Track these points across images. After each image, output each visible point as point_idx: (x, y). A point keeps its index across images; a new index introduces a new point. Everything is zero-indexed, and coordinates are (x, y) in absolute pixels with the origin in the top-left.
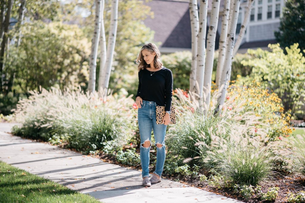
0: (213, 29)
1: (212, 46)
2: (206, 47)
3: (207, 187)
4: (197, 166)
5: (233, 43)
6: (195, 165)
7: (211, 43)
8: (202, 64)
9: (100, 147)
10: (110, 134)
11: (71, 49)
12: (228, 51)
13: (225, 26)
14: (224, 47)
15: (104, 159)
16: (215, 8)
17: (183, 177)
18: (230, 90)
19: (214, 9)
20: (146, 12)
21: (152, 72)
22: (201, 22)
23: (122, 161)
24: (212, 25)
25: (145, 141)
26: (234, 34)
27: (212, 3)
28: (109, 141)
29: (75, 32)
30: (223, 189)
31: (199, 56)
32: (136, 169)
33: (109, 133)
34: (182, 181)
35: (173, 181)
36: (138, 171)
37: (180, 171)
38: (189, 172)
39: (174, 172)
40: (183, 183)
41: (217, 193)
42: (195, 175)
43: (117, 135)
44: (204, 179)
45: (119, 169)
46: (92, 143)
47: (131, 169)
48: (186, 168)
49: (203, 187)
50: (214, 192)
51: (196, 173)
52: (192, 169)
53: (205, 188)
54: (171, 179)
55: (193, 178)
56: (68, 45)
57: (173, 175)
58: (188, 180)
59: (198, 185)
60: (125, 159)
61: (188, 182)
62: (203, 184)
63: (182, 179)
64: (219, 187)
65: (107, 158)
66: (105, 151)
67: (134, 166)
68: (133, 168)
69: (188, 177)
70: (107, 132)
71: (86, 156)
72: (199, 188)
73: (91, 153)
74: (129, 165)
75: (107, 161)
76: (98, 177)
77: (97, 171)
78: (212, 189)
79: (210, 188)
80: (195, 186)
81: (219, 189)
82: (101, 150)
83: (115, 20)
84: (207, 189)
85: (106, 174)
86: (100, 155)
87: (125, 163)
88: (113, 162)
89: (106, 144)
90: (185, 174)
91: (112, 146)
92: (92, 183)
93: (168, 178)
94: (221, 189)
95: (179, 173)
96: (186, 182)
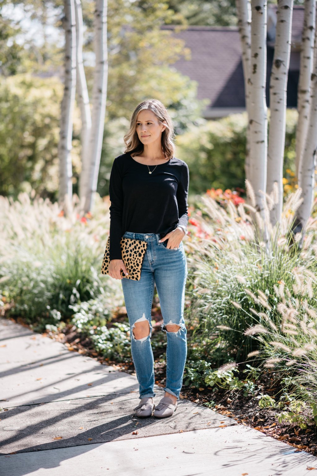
0: (282, 66)
1: (281, 101)
2: (268, 105)
3: (274, 425)
4: (253, 368)
6: (248, 366)
7: (279, 94)
8: (260, 140)
9: (68, 316)
10: (88, 288)
11: (47, 121)
13: (306, 60)
14: (307, 101)
15: (72, 344)
16: (282, 21)
17: (224, 396)
19: (282, 24)
20: (178, 50)
21: (152, 167)
23: (103, 350)
24: (280, 58)
25: (136, 322)
27: (277, 13)
28: (85, 302)
29: (54, 91)
30: (312, 429)
31: (254, 123)
32: (130, 371)
33: (84, 286)
34: (221, 405)
35: (201, 407)
36: (132, 376)
37: (217, 382)
38: (236, 382)
39: (204, 384)
40: (223, 411)
41: (299, 444)
42: (249, 391)
43: (102, 289)
44: (267, 404)
45: (93, 373)
46: (52, 308)
47: (118, 372)
48: (228, 376)
49: (266, 423)
50: (291, 442)
51: (252, 385)
52: (244, 376)
53: (270, 428)
54: (197, 399)
55: (244, 397)
56: (42, 114)
57: (201, 389)
58: (233, 403)
59: (255, 419)
60: (109, 346)
61: (233, 409)
62: (267, 415)
63: (220, 400)
64: (303, 426)
65: (77, 340)
66: (76, 324)
67: (127, 361)
68: (124, 368)
69: (234, 394)
70: (82, 283)
71: (39, 336)
72: (257, 429)
73: (48, 330)
74: (117, 359)
75: (77, 350)
76: (39, 403)
77: (44, 383)
78: (286, 433)
79: (281, 428)
80: (248, 423)
81: (303, 430)
82: (69, 323)
83: (102, 63)
84: (274, 430)
85: (60, 392)
86: (67, 333)
87: (108, 354)
88: (87, 353)
89: (78, 309)
90: (227, 388)
91: (90, 312)
92: (17, 423)
93: (191, 396)
94: (306, 432)
95: (215, 386)
96: (229, 409)
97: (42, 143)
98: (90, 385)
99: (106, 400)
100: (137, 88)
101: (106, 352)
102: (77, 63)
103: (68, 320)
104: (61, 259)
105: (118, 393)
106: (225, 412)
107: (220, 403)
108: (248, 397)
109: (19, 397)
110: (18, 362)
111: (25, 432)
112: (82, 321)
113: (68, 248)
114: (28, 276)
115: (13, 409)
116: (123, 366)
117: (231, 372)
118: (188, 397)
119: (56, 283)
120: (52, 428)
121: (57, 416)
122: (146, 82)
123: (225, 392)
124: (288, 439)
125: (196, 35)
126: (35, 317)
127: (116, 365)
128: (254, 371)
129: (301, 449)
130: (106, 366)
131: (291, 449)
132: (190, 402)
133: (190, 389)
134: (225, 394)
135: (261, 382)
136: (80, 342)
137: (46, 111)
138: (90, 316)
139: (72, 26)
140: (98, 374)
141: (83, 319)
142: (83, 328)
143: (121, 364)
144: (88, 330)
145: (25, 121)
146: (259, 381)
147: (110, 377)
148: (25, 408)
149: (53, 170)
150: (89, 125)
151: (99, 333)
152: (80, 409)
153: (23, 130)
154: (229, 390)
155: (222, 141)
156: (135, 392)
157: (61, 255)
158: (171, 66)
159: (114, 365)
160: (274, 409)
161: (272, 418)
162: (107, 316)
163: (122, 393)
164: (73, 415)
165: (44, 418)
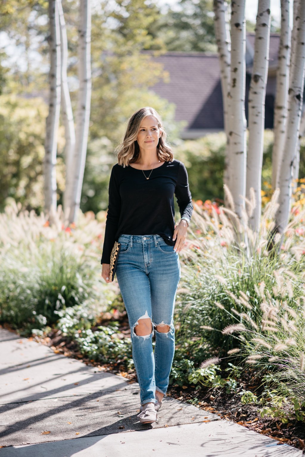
0: (260, 81)
1: (260, 115)
3: (256, 419)
4: (235, 367)
5: (299, 105)
6: (230, 364)
7: (257, 107)
8: (240, 151)
9: (53, 321)
10: (73, 293)
11: (31, 139)
12: (291, 122)
13: (283, 78)
14: (284, 117)
15: (57, 347)
16: (260, 38)
17: (207, 393)
18: (299, 196)
19: (260, 41)
20: (157, 73)
22: (234, 67)
23: (88, 352)
24: (258, 73)
25: (140, 318)
26: (300, 88)
27: (256, 30)
28: (70, 308)
29: (38, 111)
30: (294, 423)
31: (233, 135)
32: (115, 371)
34: (204, 402)
35: (184, 403)
36: (117, 376)
37: (200, 380)
38: (219, 380)
39: (187, 382)
40: (206, 407)
41: (281, 438)
42: (231, 389)
43: (86, 295)
44: (250, 400)
45: (79, 373)
46: (38, 314)
47: (103, 372)
48: (211, 374)
49: (248, 418)
50: (274, 435)
51: (234, 383)
52: (225, 375)
53: (253, 423)
54: (180, 397)
55: (227, 394)
56: (26, 133)
57: (185, 387)
58: (216, 400)
59: (237, 415)
60: (94, 348)
61: (216, 406)
62: (249, 411)
63: (203, 397)
64: (284, 421)
65: (63, 344)
66: (61, 328)
67: (111, 362)
68: (108, 369)
69: (217, 391)
70: (67, 289)
71: (25, 340)
72: (240, 424)
73: (34, 334)
74: (102, 360)
75: (62, 353)
76: (27, 400)
77: (31, 382)
78: (268, 427)
79: (263, 423)
80: (231, 418)
81: (285, 424)
82: (55, 327)
83: (85, 81)
84: (256, 424)
85: (47, 391)
86: (52, 337)
87: (93, 356)
88: (72, 355)
89: (63, 314)
90: (209, 386)
91: (75, 317)
92: (6, 419)
93: (175, 394)
94: (288, 426)
95: (198, 384)
96: (212, 405)
97: (26, 161)
98: (76, 385)
99: (92, 398)
100: (117, 109)
101: (91, 354)
102: (62, 82)
103: (53, 325)
104: (46, 266)
105: (104, 392)
106: (208, 408)
107: (203, 400)
108: (231, 394)
109: (8, 396)
110: (6, 364)
111: (14, 428)
112: (67, 325)
113: (53, 256)
114: (14, 283)
115: (2, 407)
116: (108, 367)
117: (213, 370)
118: (172, 395)
119: (42, 289)
120: (40, 424)
121: (45, 413)
122: (127, 103)
123: (208, 390)
124: (270, 432)
125: (173, 61)
126: (21, 323)
127: (101, 366)
128: (236, 369)
129: (283, 442)
130: (91, 367)
131: (273, 441)
132: (174, 399)
133: (173, 388)
134: (208, 391)
135: (243, 380)
136: (65, 345)
137: (31, 129)
138: (75, 321)
139: (56, 45)
140: (84, 374)
141: (69, 323)
142: (68, 332)
143: (106, 365)
144: (73, 334)
145: (10, 139)
146: (241, 380)
147: (96, 377)
148: (13, 405)
149: (37, 187)
150: (73, 140)
151: (84, 336)
152: (67, 406)
153: (8, 148)
154: (211, 388)
155: (199, 160)
156: (121, 390)
157: (46, 262)
158: (150, 88)
159: (99, 366)
160: (256, 405)
161: (254, 414)
162: (91, 321)
163: (108, 392)
164: (60, 412)
165: (33, 415)
